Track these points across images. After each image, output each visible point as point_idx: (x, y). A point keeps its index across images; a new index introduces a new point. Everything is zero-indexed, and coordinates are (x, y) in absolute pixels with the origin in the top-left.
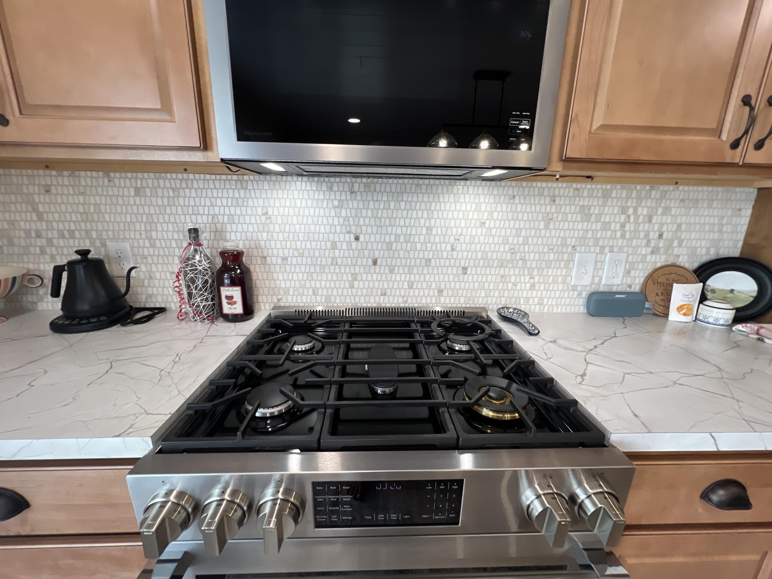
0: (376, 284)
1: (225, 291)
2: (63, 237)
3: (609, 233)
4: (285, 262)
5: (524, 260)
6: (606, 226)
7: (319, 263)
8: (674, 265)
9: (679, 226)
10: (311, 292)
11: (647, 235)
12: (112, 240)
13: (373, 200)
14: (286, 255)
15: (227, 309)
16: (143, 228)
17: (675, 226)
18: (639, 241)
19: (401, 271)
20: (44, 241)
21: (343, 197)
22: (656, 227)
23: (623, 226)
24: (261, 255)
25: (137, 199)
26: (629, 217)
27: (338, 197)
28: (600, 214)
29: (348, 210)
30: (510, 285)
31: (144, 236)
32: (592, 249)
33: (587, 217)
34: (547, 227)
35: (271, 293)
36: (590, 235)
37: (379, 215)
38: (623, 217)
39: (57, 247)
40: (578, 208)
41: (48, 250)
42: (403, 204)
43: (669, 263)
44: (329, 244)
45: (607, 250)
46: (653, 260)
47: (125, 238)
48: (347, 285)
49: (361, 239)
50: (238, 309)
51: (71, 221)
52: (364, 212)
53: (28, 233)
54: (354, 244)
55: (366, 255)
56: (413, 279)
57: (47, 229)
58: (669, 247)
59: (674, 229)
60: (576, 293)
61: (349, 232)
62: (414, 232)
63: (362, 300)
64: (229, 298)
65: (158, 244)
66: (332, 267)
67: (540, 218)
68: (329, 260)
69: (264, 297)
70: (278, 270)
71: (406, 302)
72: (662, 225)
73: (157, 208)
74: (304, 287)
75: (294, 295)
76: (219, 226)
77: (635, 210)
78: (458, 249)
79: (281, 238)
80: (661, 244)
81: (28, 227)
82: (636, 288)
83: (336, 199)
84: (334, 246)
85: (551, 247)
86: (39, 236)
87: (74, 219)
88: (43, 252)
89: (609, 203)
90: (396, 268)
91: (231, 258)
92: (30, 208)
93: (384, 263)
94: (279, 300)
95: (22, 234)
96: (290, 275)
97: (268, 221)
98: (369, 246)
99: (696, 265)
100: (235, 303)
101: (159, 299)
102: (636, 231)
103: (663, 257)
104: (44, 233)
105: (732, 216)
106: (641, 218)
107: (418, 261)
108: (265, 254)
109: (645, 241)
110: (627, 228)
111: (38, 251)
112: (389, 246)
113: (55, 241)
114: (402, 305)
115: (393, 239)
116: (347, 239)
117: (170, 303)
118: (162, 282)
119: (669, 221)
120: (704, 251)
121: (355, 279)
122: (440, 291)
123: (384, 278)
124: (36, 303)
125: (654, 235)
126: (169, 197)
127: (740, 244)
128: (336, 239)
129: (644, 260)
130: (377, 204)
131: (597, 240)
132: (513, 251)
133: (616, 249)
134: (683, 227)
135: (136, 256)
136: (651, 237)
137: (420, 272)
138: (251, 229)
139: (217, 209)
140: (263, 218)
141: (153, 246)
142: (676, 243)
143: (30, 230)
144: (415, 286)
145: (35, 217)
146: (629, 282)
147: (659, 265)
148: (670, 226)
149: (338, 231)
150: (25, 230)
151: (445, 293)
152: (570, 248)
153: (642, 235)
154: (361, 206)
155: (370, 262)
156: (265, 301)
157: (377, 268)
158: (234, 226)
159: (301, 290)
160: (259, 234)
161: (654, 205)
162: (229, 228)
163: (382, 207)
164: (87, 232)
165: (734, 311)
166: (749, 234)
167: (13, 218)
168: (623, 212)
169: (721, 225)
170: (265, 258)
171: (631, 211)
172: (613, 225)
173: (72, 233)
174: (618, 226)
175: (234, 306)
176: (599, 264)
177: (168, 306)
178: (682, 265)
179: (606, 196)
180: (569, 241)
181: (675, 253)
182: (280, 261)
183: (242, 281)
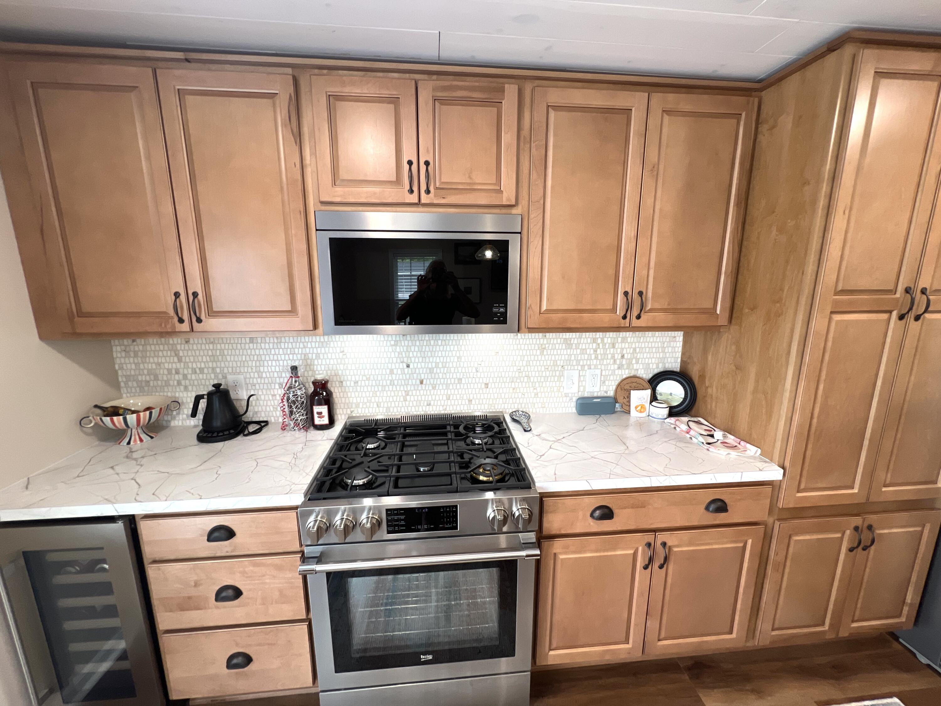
0: (423, 397)
1: (316, 409)
2: (196, 373)
3: (586, 356)
4: (356, 385)
5: (528, 377)
6: (583, 352)
7: (381, 384)
8: (635, 377)
9: (635, 349)
10: (375, 405)
11: (613, 357)
12: (230, 374)
13: (418, 340)
14: (357, 379)
15: (317, 421)
16: (254, 364)
17: (632, 349)
18: (608, 361)
19: (441, 387)
20: (181, 377)
21: (398, 339)
22: (619, 351)
23: (595, 351)
24: (338, 380)
25: (251, 345)
26: (599, 344)
27: (394, 339)
29: (401, 347)
30: (520, 395)
31: (254, 370)
32: (576, 367)
34: (542, 353)
35: (346, 407)
36: (573, 358)
37: (423, 350)
38: (594, 345)
39: (189, 380)
40: (562, 340)
41: (183, 382)
42: (440, 342)
43: (632, 375)
44: (388, 371)
45: (586, 367)
46: (620, 373)
47: (240, 372)
48: (402, 399)
49: (411, 366)
50: (325, 421)
51: (202, 361)
52: (413, 348)
53: (169, 371)
54: (406, 370)
55: (415, 377)
56: (449, 393)
57: (184, 368)
58: (629, 364)
59: (631, 352)
60: (568, 398)
61: (402, 362)
62: (448, 360)
63: (413, 410)
64: (320, 413)
65: (264, 375)
66: (391, 387)
67: (537, 348)
68: (388, 382)
69: (341, 410)
70: (351, 390)
71: (445, 410)
72: (622, 349)
73: (265, 350)
74: (370, 402)
75: (363, 408)
76: (309, 361)
78: (481, 371)
79: (353, 368)
80: (624, 362)
81: (170, 367)
82: (611, 393)
83: (392, 340)
84: (392, 372)
85: (547, 367)
86: (177, 372)
87: (204, 360)
88: (179, 383)
90: (437, 386)
91: (321, 386)
92: (173, 354)
93: (428, 382)
94: (352, 412)
95: (166, 372)
96: (360, 393)
97: (344, 357)
98: (417, 371)
99: (650, 376)
100: (323, 417)
101: (263, 415)
102: (605, 354)
103: (627, 371)
104: (181, 371)
105: (670, 342)
106: (607, 345)
107: (453, 380)
108: (342, 379)
109: (612, 361)
110: (598, 352)
111: (176, 383)
112: (431, 370)
113: (189, 376)
114: (443, 412)
115: (434, 365)
116: (401, 367)
117: (270, 417)
118: (265, 402)
119: (627, 346)
120: (655, 366)
121: (408, 395)
122: (470, 401)
123: (428, 393)
124: (170, 421)
125: (619, 356)
126: (274, 343)
127: (679, 360)
128: (393, 367)
129: (613, 373)
130: (421, 342)
131: (578, 361)
132: (519, 371)
133: (593, 367)
134: (638, 350)
135: (247, 384)
136: (616, 357)
137: (455, 388)
138: (332, 362)
139: (308, 350)
140: (341, 354)
141: (261, 378)
142: (634, 361)
143: (171, 369)
144: (451, 398)
145: (176, 360)
146: (605, 389)
147: (624, 377)
148: (628, 350)
149: (395, 361)
150: (168, 369)
151: (473, 402)
152: (560, 367)
153: (610, 356)
154: (410, 344)
155: (418, 382)
156: (341, 412)
157: (423, 386)
158: (320, 361)
159: (368, 404)
160: (338, 366)
162: (316, 362)
163: (425, 344)
164: (213, 369)
165: (668, 409)
166: (683, 354)
167: (160, 361)
168: (594, 342)
169: (663, 348)
170: (342, 382)
171: (599, 341)
172: (588, 351)
173: (201, 370)
174: (592, 351)
175: (323, 419)
176: (582, 378)
177: (269, 419)
178: (641, 376)
180: (558, 363)
181: (635, 368)
182: (352, 384)
183: (328, 401)
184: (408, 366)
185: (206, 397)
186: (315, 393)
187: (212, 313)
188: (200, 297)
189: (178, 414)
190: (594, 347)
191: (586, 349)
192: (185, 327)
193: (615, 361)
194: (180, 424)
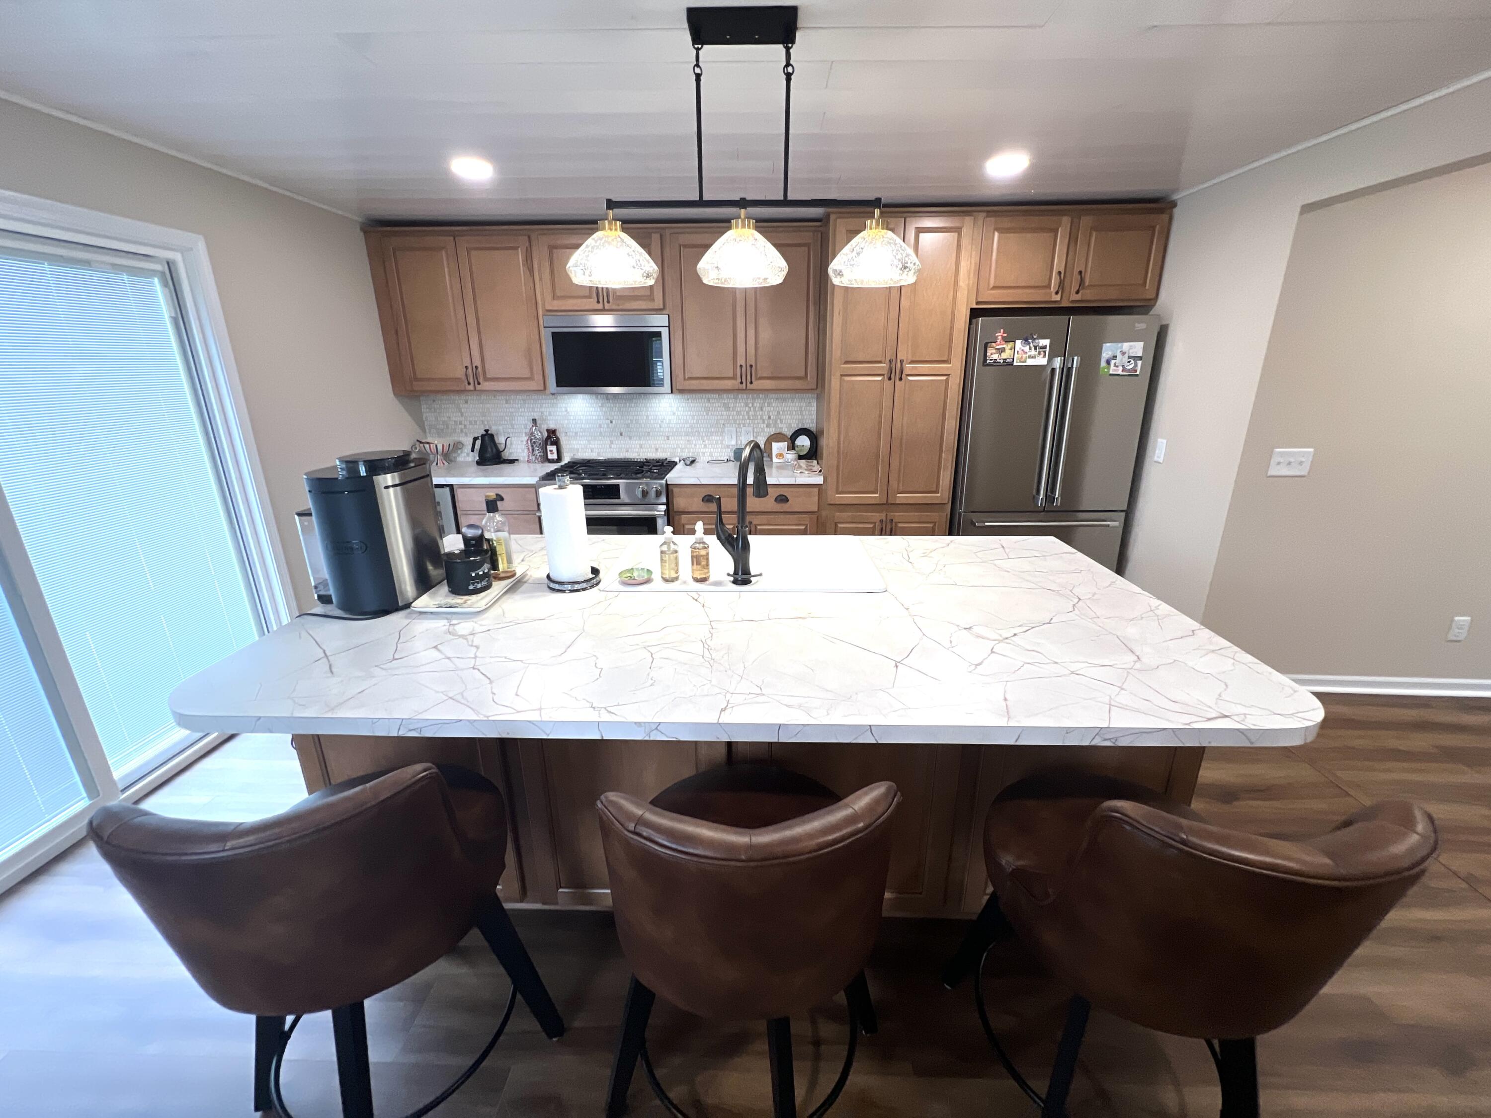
0: (623, 446)
1: (549, 448)
3: (741, 417)
5: (699, 432)
6: (739, 413)
7: (593, 435)
8: (778, 433)
9: (778, 412)
10: (590, 450)
11: (762, 418)
13: (618, 403)
14: (576, 431)
15: (550, 456)
16: (509, 419)
17: (776, 412)
18: (758, 421)
19: (635, 439)
20: (463, 426)
21: (603, 402)
22: (766, 413)
23: (748, 413)
25: (507, 405)
26: (750, 408)
28: (735, 407)
29: (606, 408)
30: (693, 446)
31: (509, 423)
32: (733, 425)
33: (727, 408)
34: (707, 414)
36: (731, 418)
37: (622, 410)
38: (747, 408)
39: (468, 429)
40: (722, 404)
41: (464, 430)
42: (633, 405)
44: (598, 425)
45: (742, 426)
46: (771, 429)
47: (500, 424)
48: (608, 446)
49: (614, 422)
50: (555, 456)
52: (614, 409)
54: (610, 425)
55: (617, 431)
56: (641, 443)
58: (775, 423)
59: (776, 414)
60: (729, 449)
61: (608, 419)
62: (640, 418)
63: (616, 454)
64: (551, 451)
65: (515, 426)
66: (600, 437)
67: (703, 410)
68: (598, 434)
69: (566, 451)
70: (573, 439)
71: (639, 455)
72: (769, 412)
73: (518, 409)
74: (586, 448)
75: (580, 450)
76: (544, 417)
77: (753, 404)
78: (663, 426)
79: (574, 422)
80: (771, 422)
81: (456, 419)
83: (600, 403)
84: (600, 426)
85: (711, 425)
86: (461, 423)
87: (477, 415)
88: (462, 431)
89: (738, 401)
90: (633, 437)
91: (551, 432)
92: (458, 411)
93: (626, 435)
94: (574, 455)
95: (453, 423)
96: (579, 441)
97: (568, 414)
98: (618, 426)
99: (792, 432)
100: (553, 453)
101: (515, 455)
102: (755, 415)
103: (777, 428)
104: (463, 422)
105: (806, 406)
106: (757, 408)
107: (643, 433)
108: (565, 428)
110: (750, 414)
111: (459, 431)
112: (628, 426)
113: (468, 426)
115: (630, 422)
116: (606, 422)
117: (521, 456)
118: (519, 447)
119: (772, 409)
120: (795, 425)
121: (612, 443)
122: (657, 449)
123: (626, 443)
124: (456, 458)
125: (766, 417)
126: (521, 404)
127: (812, 422)
128: (601, 423)
129: (766, 429)
130: (620, 404)
131: (735, 421)
132: (691, 427)
133: (747, 425)
134: (781, 413)
135: (505, 433)
136: (764, 418)
137: (645, 439)
138: (560, 418)
139: (545, 409)
140: (565, 413)
141: (513, 428)
142: (779, 422)
143: (457, 421)
144: (643, 447)
145: (460, 414)
147: (772, 433)
148: (774, 412)
149: (602, 418)
150: (455, 421)
151: (659, 450)
152: (722, 425)
153: (759, 417)
154: (612, 406)
155: (619, 434)
157: (623, 437)
158: (551, 417)
159: (585, 450)
160: (563, 419)
161: (762, 401)
162: (549, 418)
163: (623, 406)
164: (483, 422)
165: (798, 455)
166: (815, 417)
167: (450, 415)
168: (746, 406)
169: (801, 411)
170: (566, 431)
171: (750, 405)
172: (742, 413)
173: (476, 422)
174: (745, 413)
175: (553, 455)
176: (738, 433)
177: (519, 458)
178: (783, 431)
179: (736, 399)
180: (720, 422)
181: (780, 426)
182: (574, 434)
183: (556, 443)
184: (611, 422)
185: (480, 438)
186: (549, 437)
187: (487, 379)
188: (480, 369)
189: (462, 453)
190: (747, 410)
191: (740, 411)
192: (471, 387)
193: (763, 421)
194: (463, 459)
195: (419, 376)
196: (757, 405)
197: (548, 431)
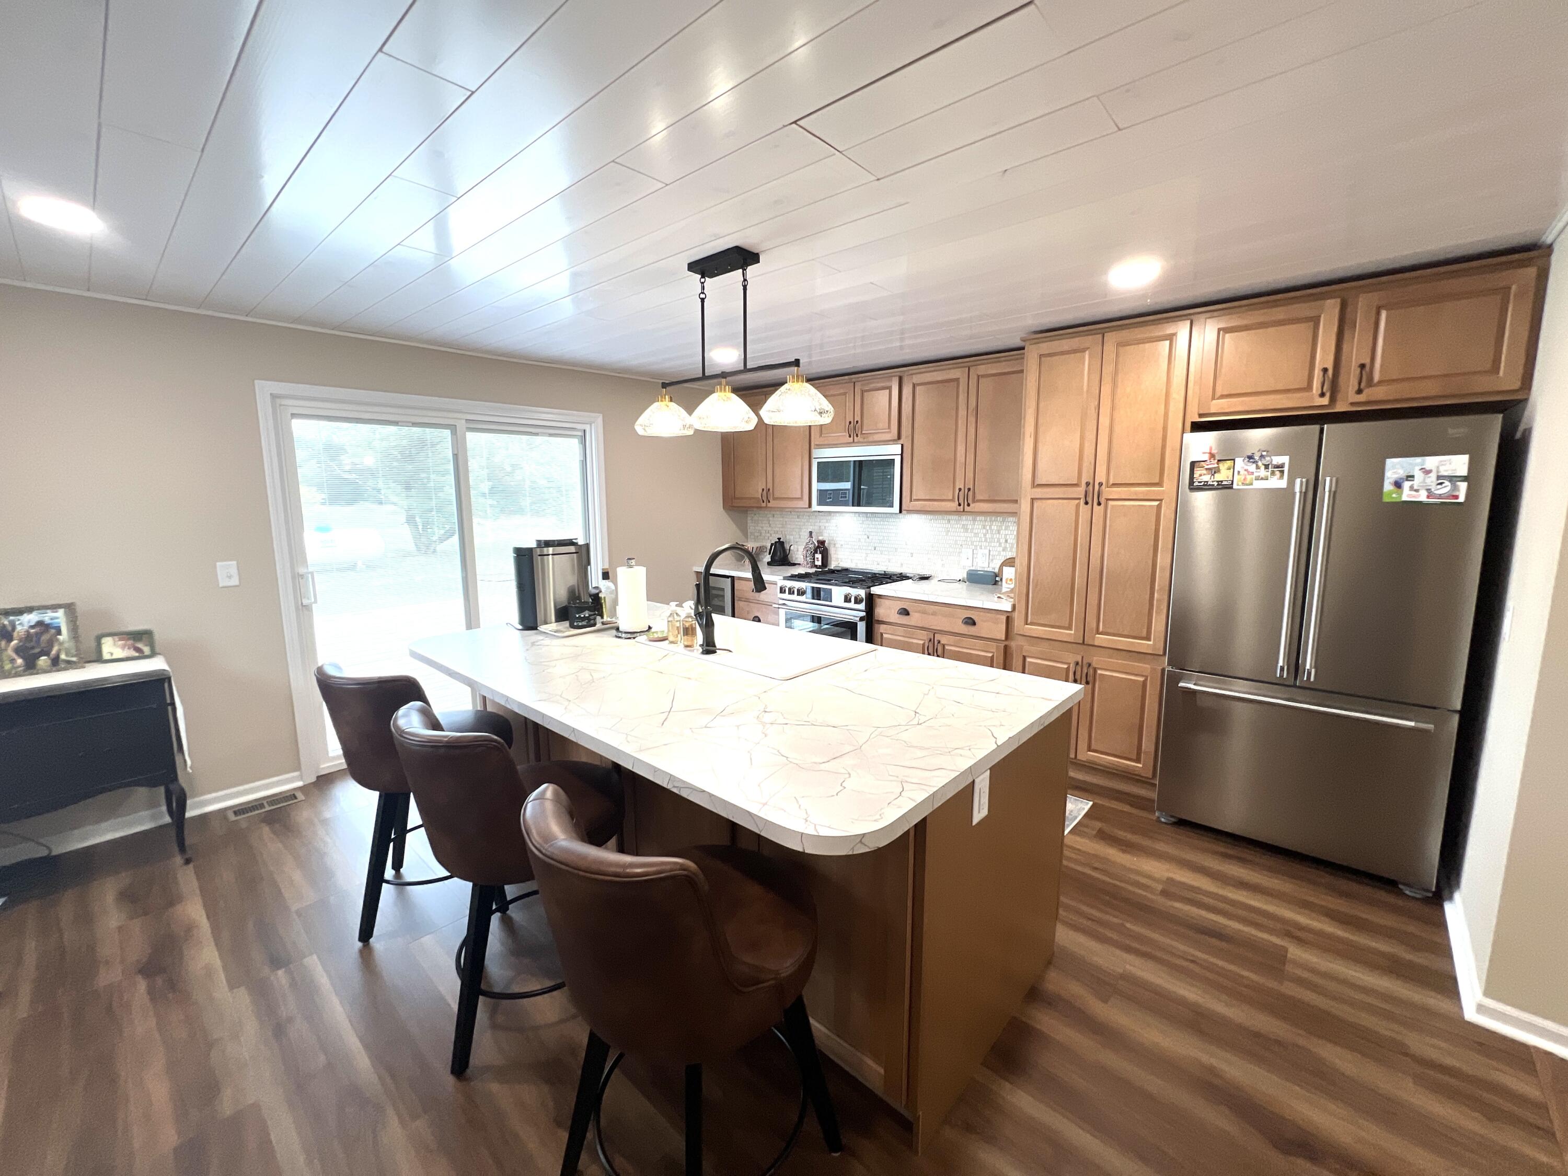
2: (772, 533)
3: (978, 539)
5: (940, 551)
6: (976, 535)
10: (850, 559)
11: (999, 541)
12: (785, 535)
15: (816, 563)
18: (995, 544)
19: (885, 553)
20: (767, 533)
21: (864, 519)
22: (1003, 536)
23: (985, 535)
24: (830, 541)
26: (988, 530)
28: (972, 529)
29: (865, 525)
31: (795, 532)
32: (971, 547)
33: (966, 530)
34: (947, 535)
35: (835, 558)
36: (968, 539)
38: (984, 531)
39: (770, 536)
41: (767, 536)
43: (1013, 557)
44: (858, 540)
45: (978, 547)
46: (1005, 554)
47: (789, 534)
49: (870, 537)
50: (820, 563)
53: (763, 530)
54: (867, 540)
55: (872, 545)
60: (961, 570)
61: (866, 535)
62: (890, 535)
64: (817, 558)
65: (800, 537)
68: (858, 546)
69: (832, 559)
72: (1006, 535)
76: (819, 531)
77: (990, 527)
78: (909, 544)
80: (1008, 545)
81: (764, 527)
82: (992, 570)
84: (860, 540)
85: (950, 545)
89: (976, 523)
91: (823, 543)
92: (766, 520)
93: (879, 549)
94: (838, 564)
96: (842, 551)
97: (838, 531)
100: (819, 560)
103: (1010, 553)
106: (994, 531)
108: (832, 541)
109: (998, 544)
110: (987, 536)
115: (882, 538)
118: (799, 550)
119: (1009, 533)
122: (902, 565)
125: (1003, 541)
128: (860, 537)
129: (999, 554)
131: (972, 542)
133: (983, 547)
135: (791, 540)
136: (1001, 541)
138: (829, 532)
139: (819, 527)
145: (766, 524)
146: (993, 566)
147: (1008, 557)
149: (861, 534)
152: (960, 546)
153: (996, 540)
154: (870, 523)
156: (832, 561)
158: (824, 531)
160: (831, 534)
161: (1000, 524)
162: (822, 531)
167: (761, 524)
168: (984, 528)
170: (832, 543)
171: (988, 528)
173: (775, 530)
176: (975, 555)
179: (974, 520)
180: (959, 542)
182: (840, 546)
183: (825, 552)
184: (868, 537)
185: (775, 545)
186: (818, 547)
187: (774, 499)
188: (771, 491)
191: (978, 533)
193: (1000, 544)
195: (737, 495)
196: (994, 528)
197: (818, 542)
